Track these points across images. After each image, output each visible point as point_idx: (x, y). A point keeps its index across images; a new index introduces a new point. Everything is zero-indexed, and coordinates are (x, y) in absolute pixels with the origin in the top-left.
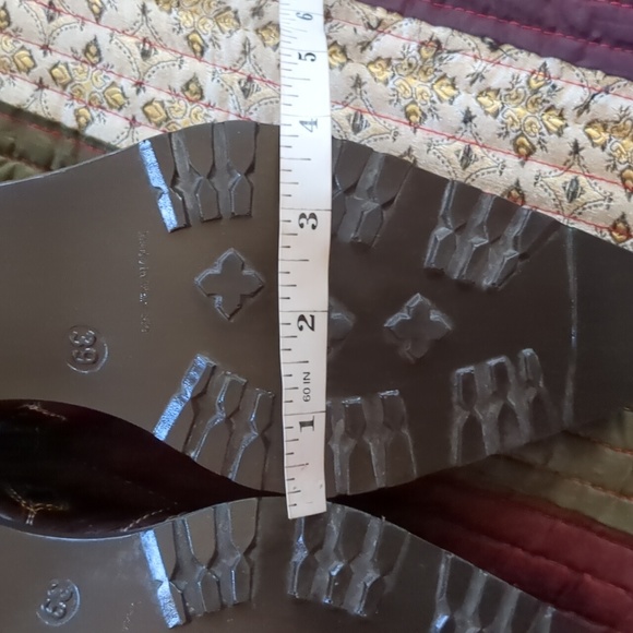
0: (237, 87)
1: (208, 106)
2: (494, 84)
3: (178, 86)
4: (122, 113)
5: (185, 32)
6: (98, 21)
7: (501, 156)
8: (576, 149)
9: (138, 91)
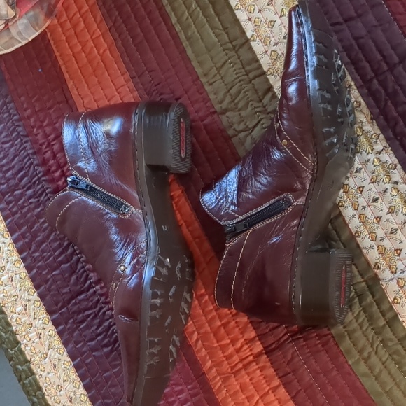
2: (364, 128)
4: (265, 47)
6: (280, 17)
8: (368, 161)
9: (274, 45)
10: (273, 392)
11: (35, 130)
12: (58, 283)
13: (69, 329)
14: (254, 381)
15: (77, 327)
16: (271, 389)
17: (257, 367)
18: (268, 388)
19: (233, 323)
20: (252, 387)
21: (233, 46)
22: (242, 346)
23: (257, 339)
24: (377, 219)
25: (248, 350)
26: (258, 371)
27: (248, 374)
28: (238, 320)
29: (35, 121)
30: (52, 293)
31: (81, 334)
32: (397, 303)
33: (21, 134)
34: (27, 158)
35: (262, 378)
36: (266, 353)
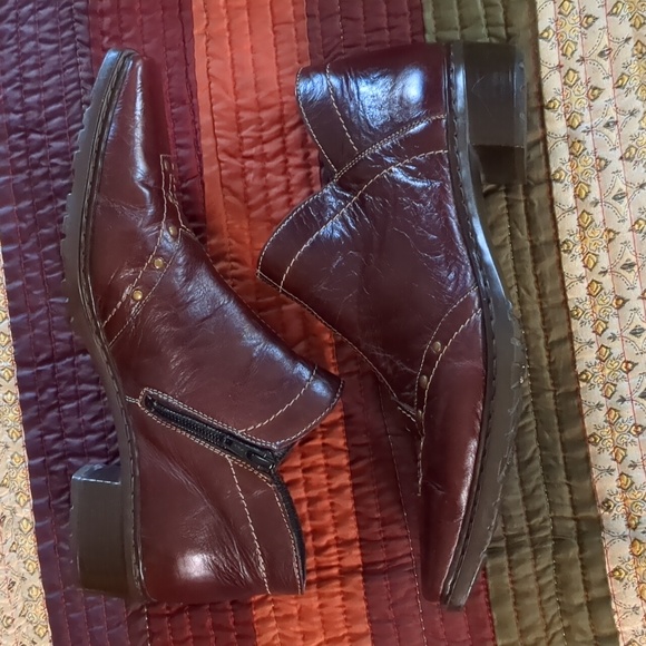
0: (607, 118)
1: (590, 106)
3: (593, 83)
4: (563, 58)
5: (626, 71)
6: (608, 14)
7: (638, 285)
9: (578, 61)
10: (350, 641)
11: (106, 39)
12: (55, 319)
13: (42, 402)
14: (325, 611)
15: (58, 405)
16: (348, 634)
17: (339, 589)
18: (346, 631)
19: (326, 503)
20: (318, 619)
21: (507, 34)
22: (328, 546)
23: (358, 544)
24: (637, 428)
25: (335, 557)
26: (339, 598)
27: (320, 596)
28: (336, 500)
29: (112, 25)
30: (36, 331)
31: (60, 418)
32: (618, 579)
33: (78, 37)
34: (74, 85)
35: (341, 610)
36: (363, 573)
